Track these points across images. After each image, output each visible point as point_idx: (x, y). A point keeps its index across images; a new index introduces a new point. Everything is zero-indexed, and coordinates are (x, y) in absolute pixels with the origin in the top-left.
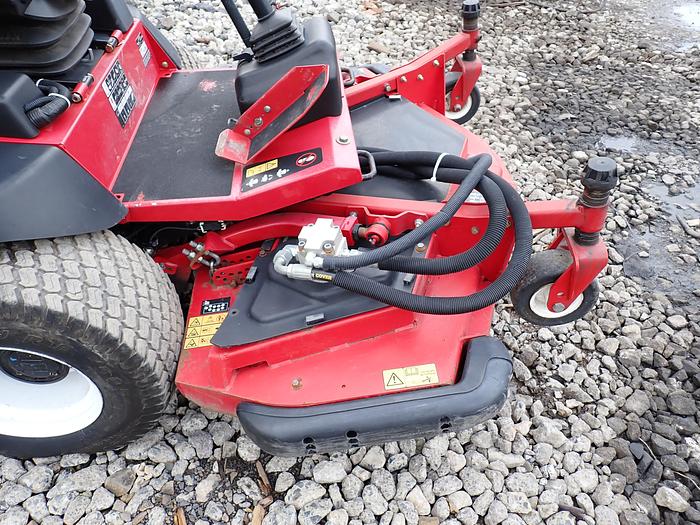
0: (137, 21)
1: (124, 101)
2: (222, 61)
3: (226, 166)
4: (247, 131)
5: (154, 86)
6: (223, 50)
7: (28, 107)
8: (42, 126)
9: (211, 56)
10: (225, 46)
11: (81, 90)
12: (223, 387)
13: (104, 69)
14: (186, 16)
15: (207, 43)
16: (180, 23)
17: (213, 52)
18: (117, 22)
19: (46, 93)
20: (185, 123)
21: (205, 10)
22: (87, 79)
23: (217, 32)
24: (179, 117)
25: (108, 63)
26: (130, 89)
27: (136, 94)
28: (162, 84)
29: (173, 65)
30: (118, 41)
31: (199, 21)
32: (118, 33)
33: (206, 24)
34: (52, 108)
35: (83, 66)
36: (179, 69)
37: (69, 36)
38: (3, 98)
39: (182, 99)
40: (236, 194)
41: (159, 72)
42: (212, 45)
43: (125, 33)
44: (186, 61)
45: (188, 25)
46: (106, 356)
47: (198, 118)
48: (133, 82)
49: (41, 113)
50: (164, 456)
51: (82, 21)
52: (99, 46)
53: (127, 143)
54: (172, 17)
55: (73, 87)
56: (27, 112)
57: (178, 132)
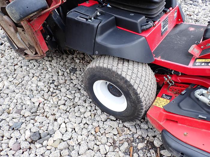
0: (177, 6)
1: (165, 28)
2: (193, 22)
3: (190, 56)
4: (202, 47)
5: (173, 26)
6: (195, 19)
7: (142, 25)
8: (144, 31)
9: (190, 20)
10: (196, 18)
11: (156, 23)
12: (160, 122)
13: (163, 18)
14: (187, 6)
15: (191, 16)
17: (192, 19)
18: (172, 5)
19: (147, 22)
20: (180, 39)
21: (194, 5)
22: (158, 20)
23: (195, 13)
24: (179, 37)
25: (165, 16)
26: (167, 26)
27: (168, 27)
28: (176, 26)
29: (182, 21)
30: (170, 11)
31: (190, 9)
32: (171, 8)
33: (192, 10)
34: (148, 26)
35: (159, 17)
36: (183, 22)
37: (159, 7)
38: (138, 21)
39: (181, 31)
40: (191, 66)
41: (177, 22)
42: (192, 17)
43: (173, 9)
44: (186, 20)
45: (187, 9)
46: (133, 97)
47: (185, 38)
48: (169, 24)
49: (145, 27)
50: (133, 130)
51: (163, 4)
52: (165, 12)
53: (160, 41)
54: (182, 6)
55: (154, 22)
56: (141, 26)
57: (177, 41)
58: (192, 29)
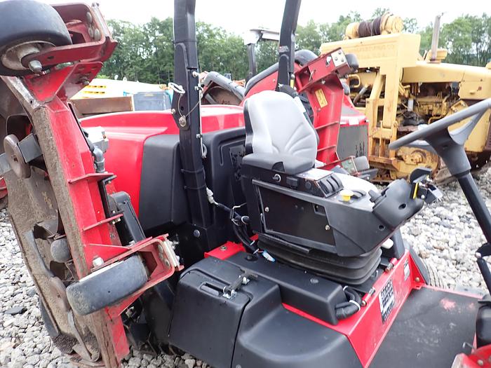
0: (407, 251)
1: (388, 305)
2: (451, 265)
4: (480, 362)
5: (407, 293)
6: (454, 258)
7: (337, 306)
8: (343, 320)
9: (443, 260)
10: (456, 255)
11: (367, 299)
13: (381, 283)
14: (429, 228)
15: (442, 250)
16: (424, 233)
17: (446, 258)
18: (396, 253)
19: (348, 298)
20: (427, 331)
21: (445, 226)
22: (371, 291)
23: (451, 244)
24: (423, 325)
25: (385, 279)
26: (393, 297)
27: (396, 300)
28: (413, 292)
29: (423, 281)
30: (393, 266)
31: (438, 234)
32: (394, 260)
33: (444, 237)
34: (350, 310)
35: (371, 281)
36: (427, 284)
37: (369, 263)
38: (327, 299)
39: (426, 310)
41: (412, 283)
42: (445, 253)
43: (398, 260)
44: (432, 277)
45: (430, 236)
47: (437, 330)
48: (396, 292)
49: (343, 312)
51: (377, 253)
52: (382, 268)
53: (382, 333)
54: (420, 228)
55: (363, 295)
56: (336, 309)
57: (420, 337)
58: (448, 305)
